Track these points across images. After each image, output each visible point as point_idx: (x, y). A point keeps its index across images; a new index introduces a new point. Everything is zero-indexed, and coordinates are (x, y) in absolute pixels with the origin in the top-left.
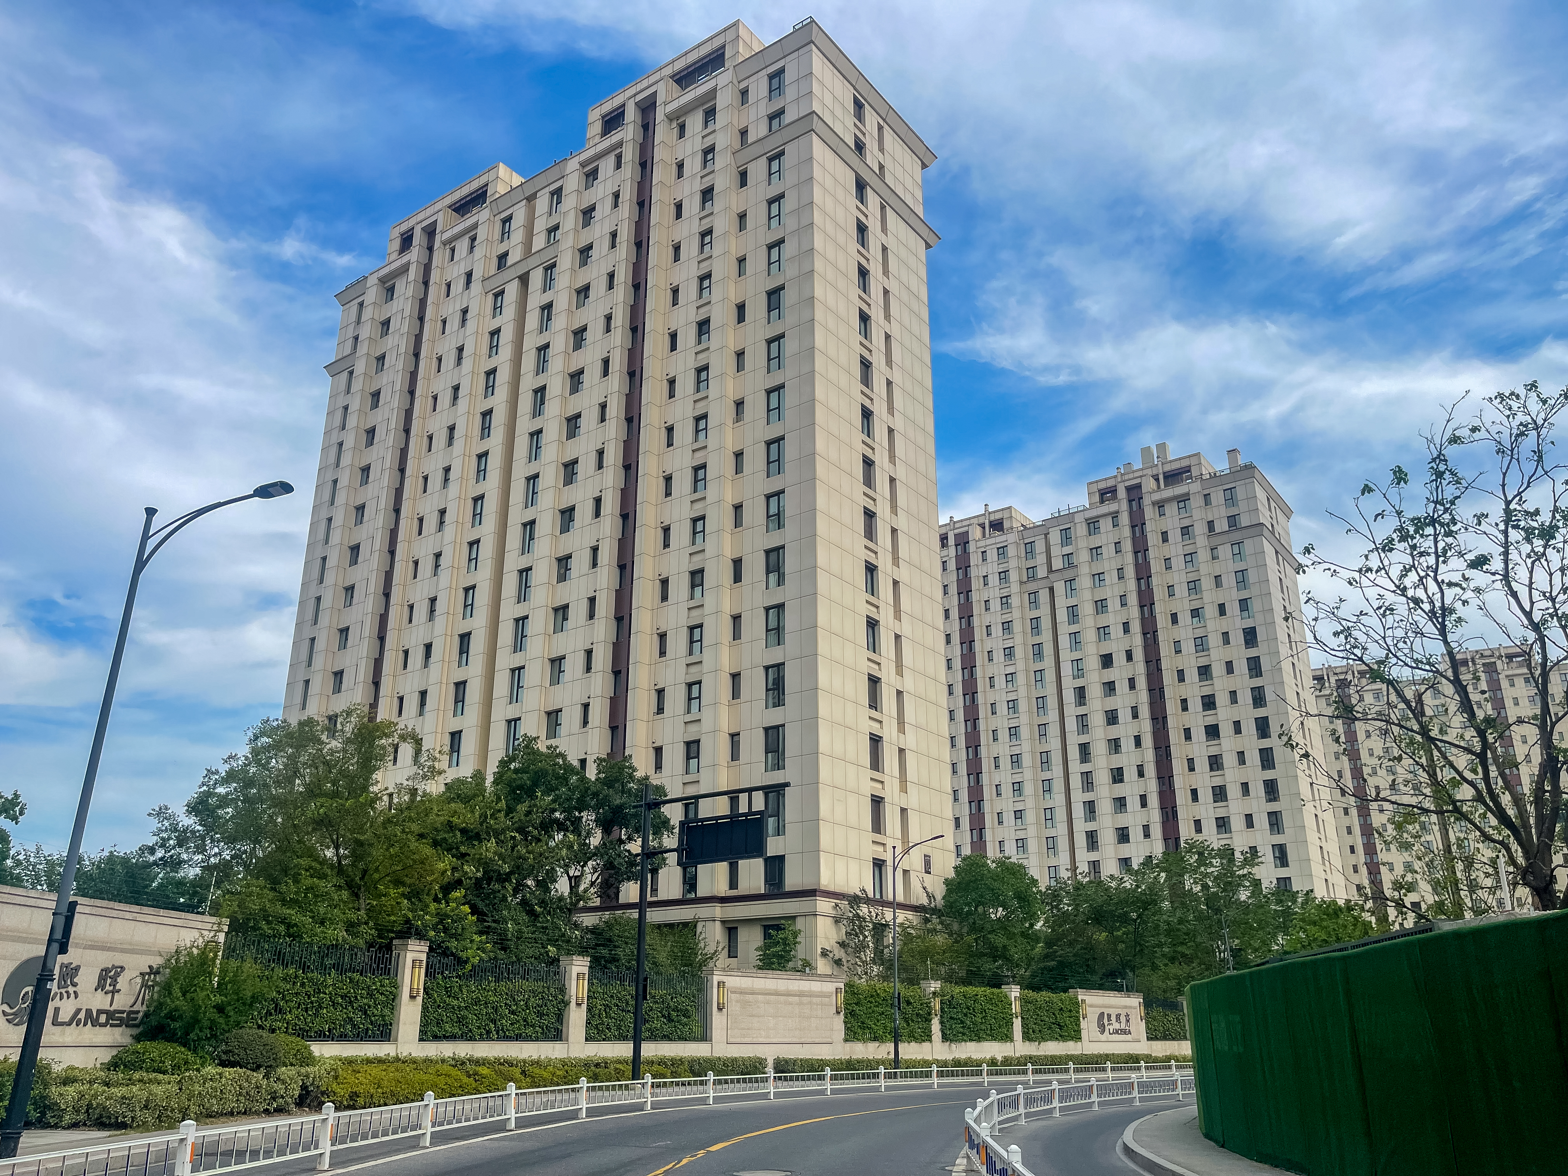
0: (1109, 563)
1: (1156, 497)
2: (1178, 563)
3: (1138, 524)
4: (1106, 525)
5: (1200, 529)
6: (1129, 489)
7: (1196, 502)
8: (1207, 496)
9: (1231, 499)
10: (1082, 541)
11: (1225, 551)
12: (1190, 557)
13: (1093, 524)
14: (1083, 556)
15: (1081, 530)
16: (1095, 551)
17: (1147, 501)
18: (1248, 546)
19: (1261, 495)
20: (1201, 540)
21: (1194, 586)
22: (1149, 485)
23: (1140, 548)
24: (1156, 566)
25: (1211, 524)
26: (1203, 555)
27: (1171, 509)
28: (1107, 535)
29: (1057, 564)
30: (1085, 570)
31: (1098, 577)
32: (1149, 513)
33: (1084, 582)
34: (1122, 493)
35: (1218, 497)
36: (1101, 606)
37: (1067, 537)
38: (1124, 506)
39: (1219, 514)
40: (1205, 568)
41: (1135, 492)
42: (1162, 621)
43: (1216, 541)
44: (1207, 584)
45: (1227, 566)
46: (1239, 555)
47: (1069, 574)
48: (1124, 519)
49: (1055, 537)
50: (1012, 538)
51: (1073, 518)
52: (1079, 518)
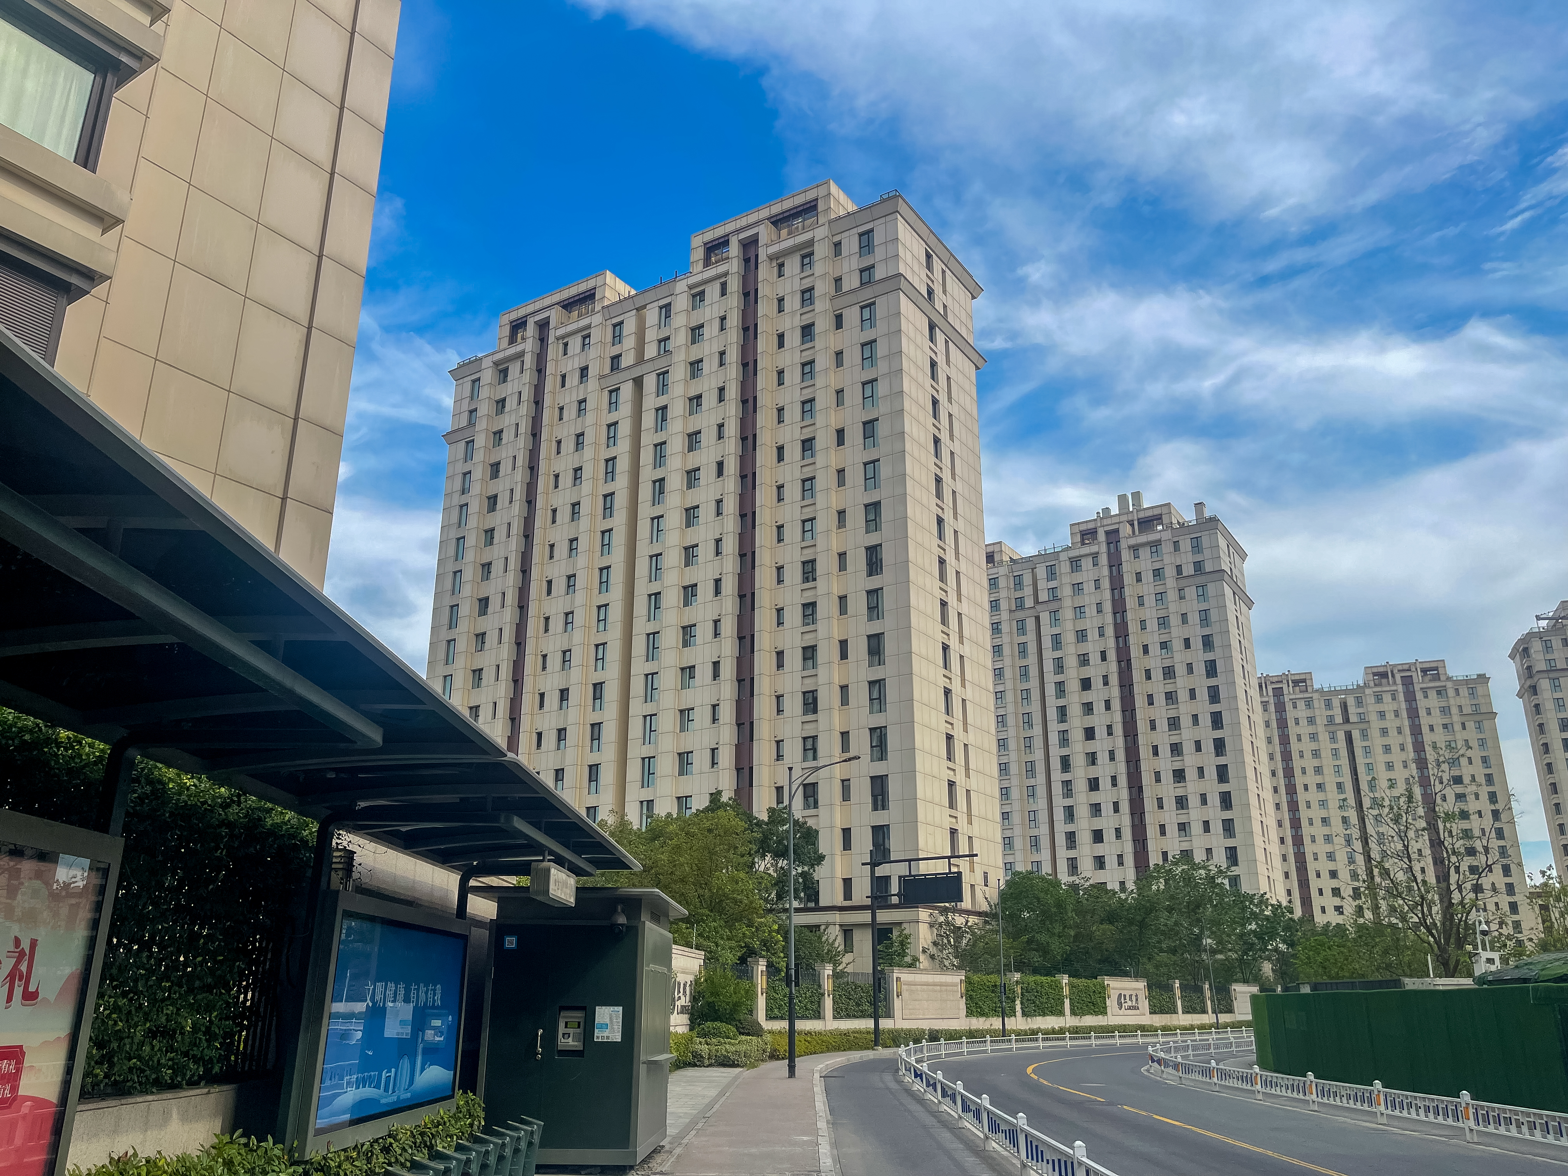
0: (1089, 598)
1: (1132, 542)
2: (1150, 601)
3: (1115, 563)
4: (1086, 563)
5: (1170, 572)
6: (1108, 533)
7: (1167, 548)
8: (1176, 544)
9: (1197, 547)
10: (1066, 578)
11: (1191, 593)
12: (1160, 596)
13: (1075, 563)
14: (1066, 591)
15: (1065, 567)
16: (1077, 587)
17: (1124, 544)
18: (1211, 589)
19: (1222, 543)
20: (1171, 582)
21: (1163, 622)
22: (1125, 530)
23: (1117, 585)
24: (1131, 603)
25: (1179, 568)
26: (1172, 595)
27: (1145, 553)
28: (1087, 573)
29: (1043, 596)
30: (1067, 603)
31: (1079, 610)
32: (1126, 555)
33: (1068, 614)
34: (1101, 536)
35: (1186, 545)
36: (1081, 636)
37: (1052, 574)
38: (1104, 548)
39: (1187, 560)
40: (1174, 607)
41: (1113, 536)
42: (1135, 652)
43: (1183, 583)
44: (1175, 620)
45: (1193, 606)
46: (1202, 596)
47: (1054, 606)
48: (1104, 559)
49: (1041, 572)
50: (1002, 571)
51: (1058, 556)
52: (1064, 557)
